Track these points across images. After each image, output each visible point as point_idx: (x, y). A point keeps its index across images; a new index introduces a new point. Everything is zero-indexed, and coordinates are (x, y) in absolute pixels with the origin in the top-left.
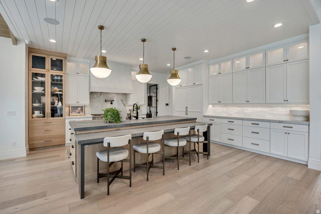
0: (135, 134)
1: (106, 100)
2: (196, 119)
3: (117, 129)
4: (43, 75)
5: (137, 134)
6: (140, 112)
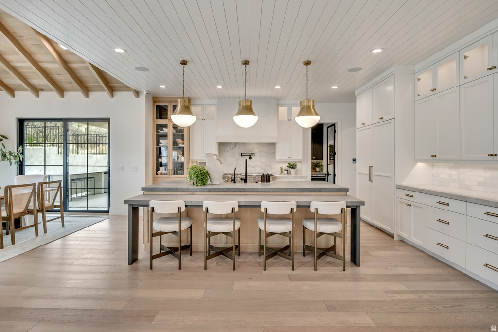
0: (191, 202)
1: (242, 154)
2: (347, 190)
3: (190, 193)
4: (166, 126)
5: (194, 201)
6: (296, 173)
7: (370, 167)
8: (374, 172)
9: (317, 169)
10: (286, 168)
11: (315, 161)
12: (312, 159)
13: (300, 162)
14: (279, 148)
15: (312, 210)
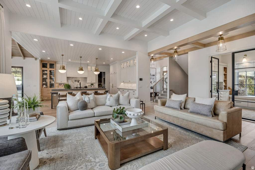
1: (75, 81)
4: (46, 71)
6: (93, 87)
7: (113, 84)
8: (113, 85)
9: (100, 86)
10: (90, 85)
11: (99, 83)
12: (98, 82)
13: (94, 83)
14: (88, 79)
15: (98, 93)
